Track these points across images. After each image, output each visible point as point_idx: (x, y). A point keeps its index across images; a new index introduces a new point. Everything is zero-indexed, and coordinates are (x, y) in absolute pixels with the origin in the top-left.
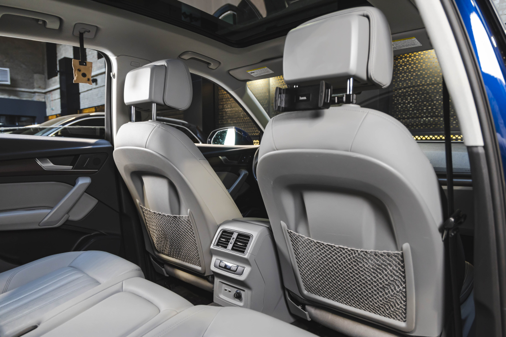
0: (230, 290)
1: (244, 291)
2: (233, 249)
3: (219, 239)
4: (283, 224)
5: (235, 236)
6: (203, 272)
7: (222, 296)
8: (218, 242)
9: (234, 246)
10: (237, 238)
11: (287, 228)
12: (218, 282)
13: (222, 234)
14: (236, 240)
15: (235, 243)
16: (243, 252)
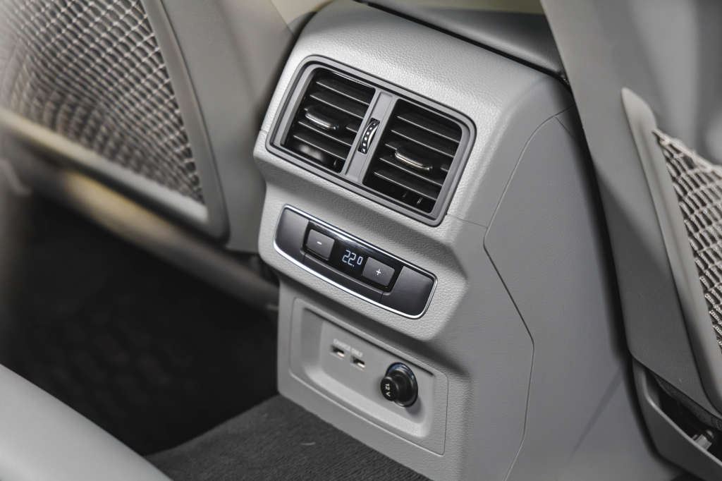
0: (358, 354)
1: (431, 374)
2: (371, 181)
3: (300, 114)
4: (636, 104)
5: (382, 108)
6: (217, 232)
7: (320, 378)
8: (295, 128)
9: (375, 164)
10: (393, 122)
11: (651, 126)
12: (298, 312)
13: (312, 88)
14: (387, 136)
15: (381, 150)
16: (427, 206)
